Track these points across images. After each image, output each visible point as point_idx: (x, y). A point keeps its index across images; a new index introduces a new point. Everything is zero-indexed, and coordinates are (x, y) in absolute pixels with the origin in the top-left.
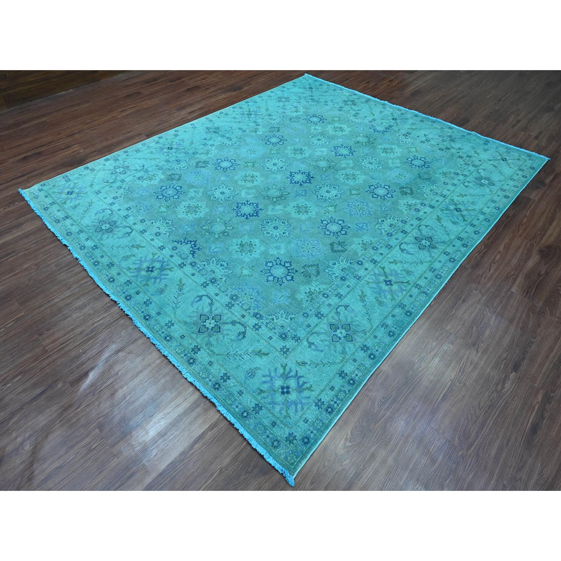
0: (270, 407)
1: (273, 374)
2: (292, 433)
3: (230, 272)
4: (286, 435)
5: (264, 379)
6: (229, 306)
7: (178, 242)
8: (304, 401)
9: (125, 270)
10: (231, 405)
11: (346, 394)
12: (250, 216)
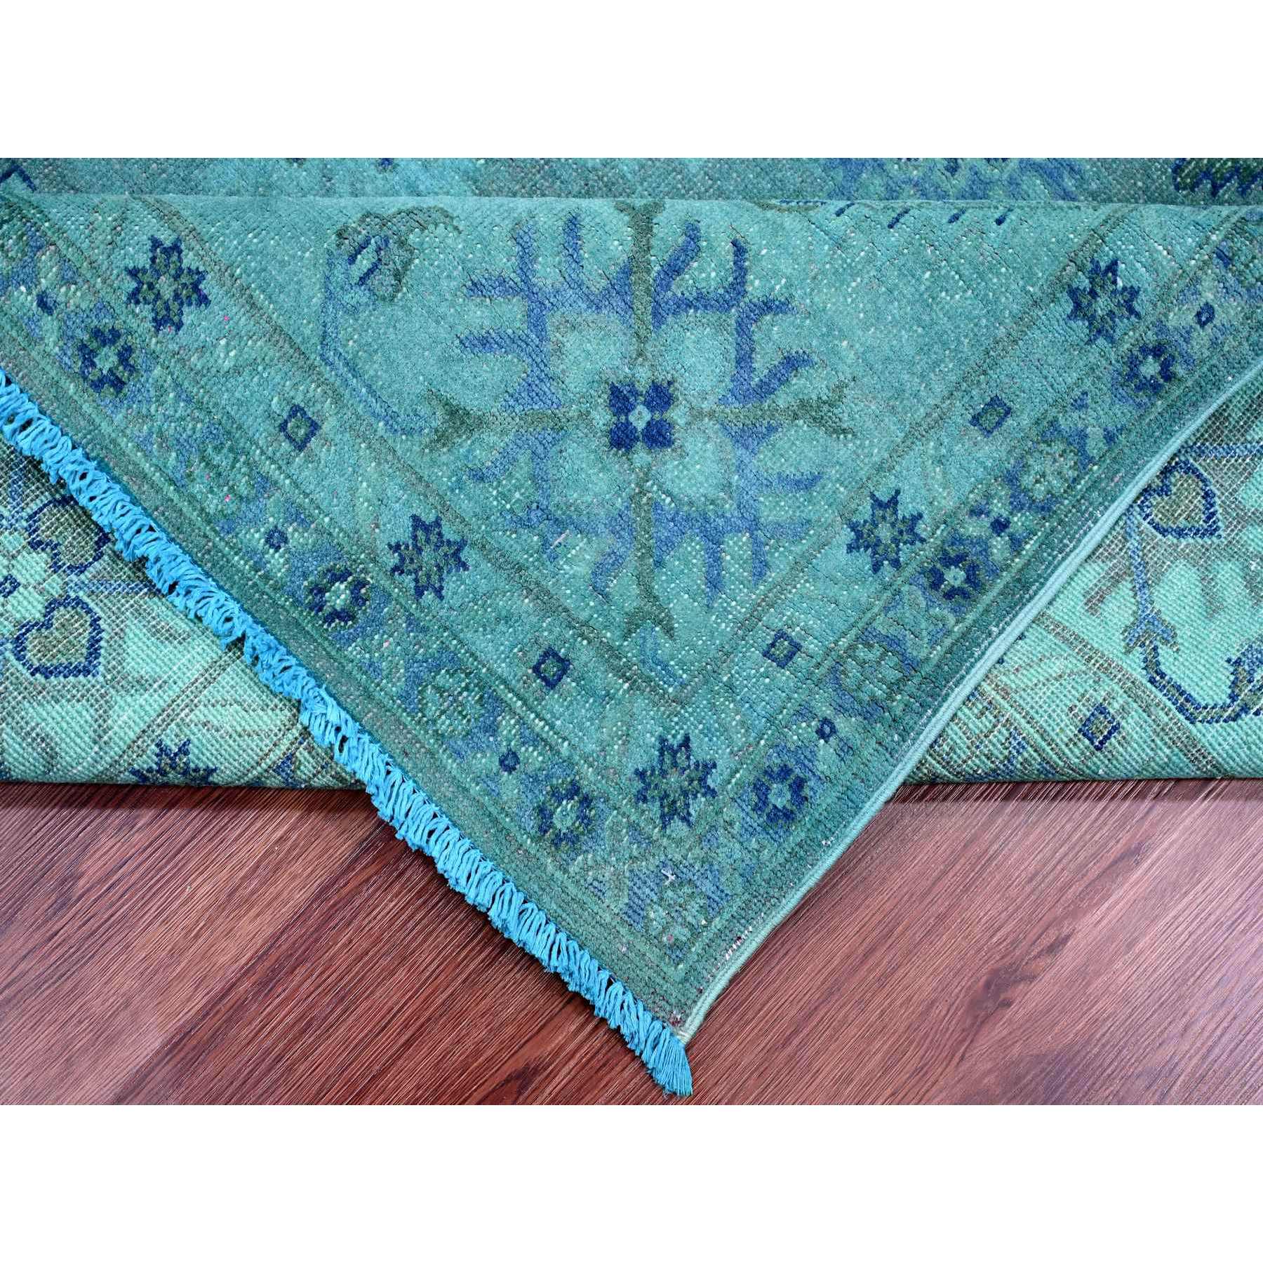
0: (520, 545)
1: (547, 272)
2: (686, 742)
4: (642, 755)
5: (478, 316)
8: (774, 509)
10: (229, 523)
11: (1084, 461)
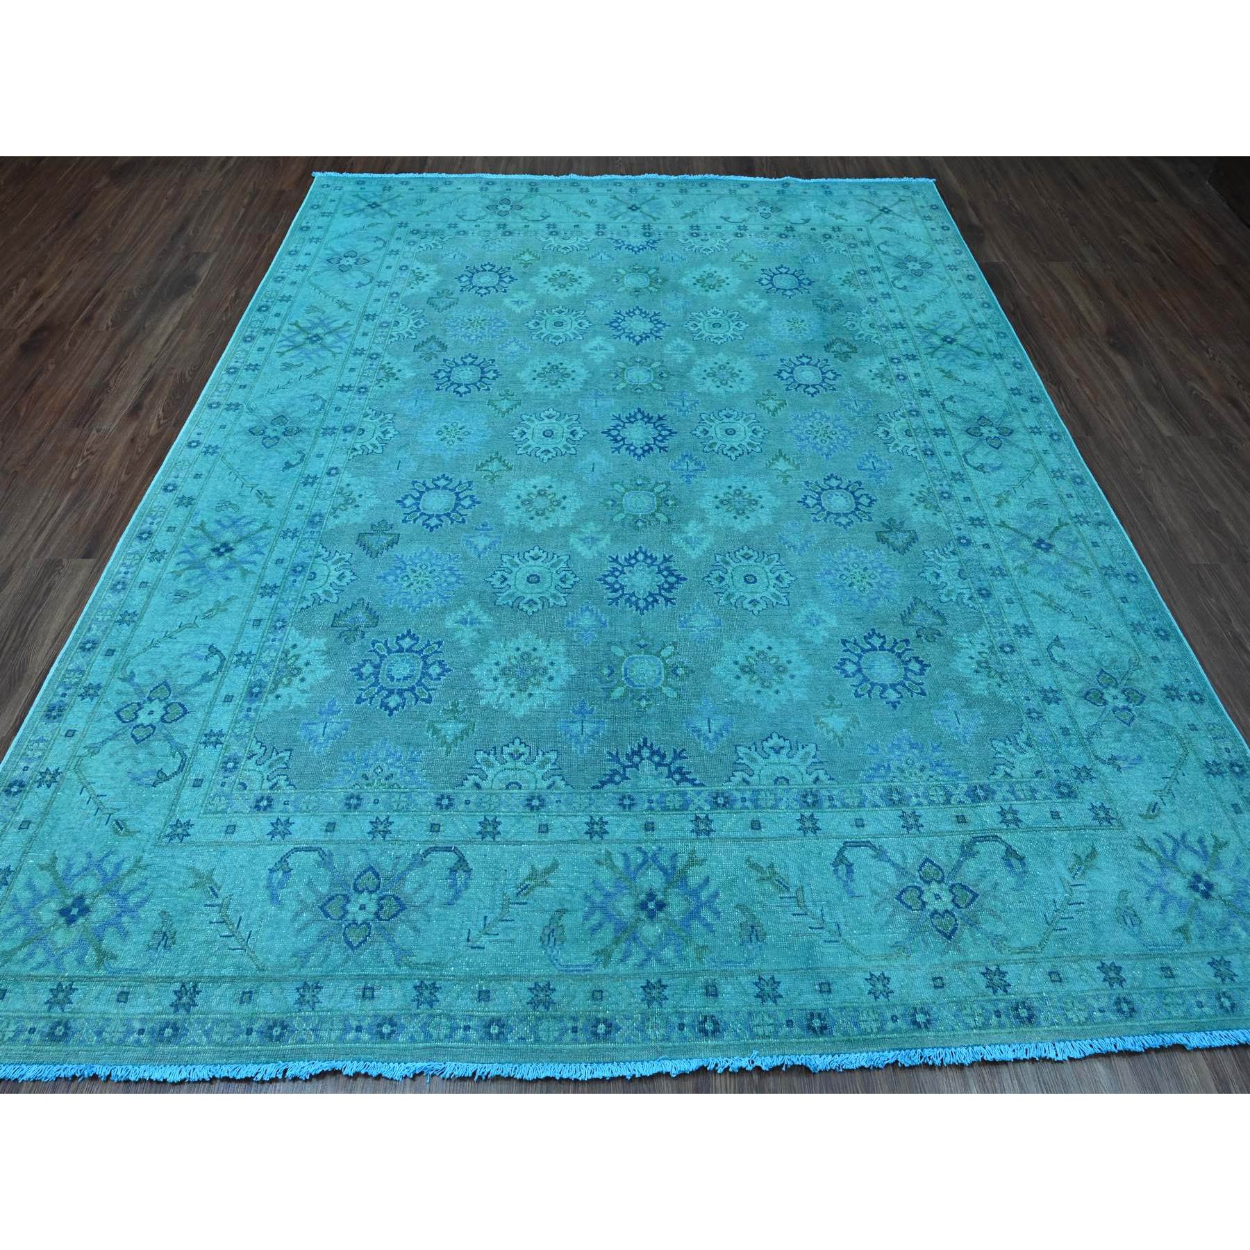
0: (1229, 943)
1: (1151, 880)
3: (811, 748)
5: (1155, 904)
6: (912, 823)
7: (611, 781)
9: (600, 970)
10: (1189, 1013)
12: (669, 590)
